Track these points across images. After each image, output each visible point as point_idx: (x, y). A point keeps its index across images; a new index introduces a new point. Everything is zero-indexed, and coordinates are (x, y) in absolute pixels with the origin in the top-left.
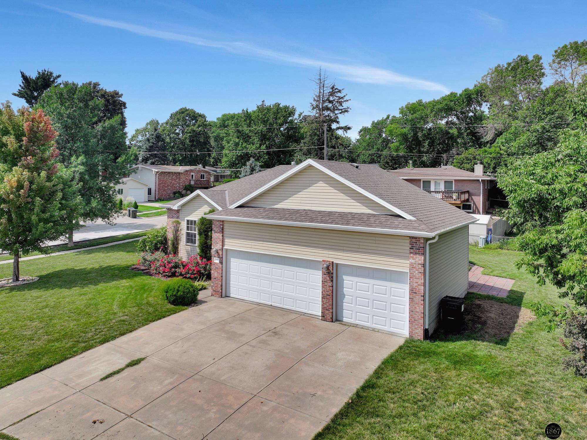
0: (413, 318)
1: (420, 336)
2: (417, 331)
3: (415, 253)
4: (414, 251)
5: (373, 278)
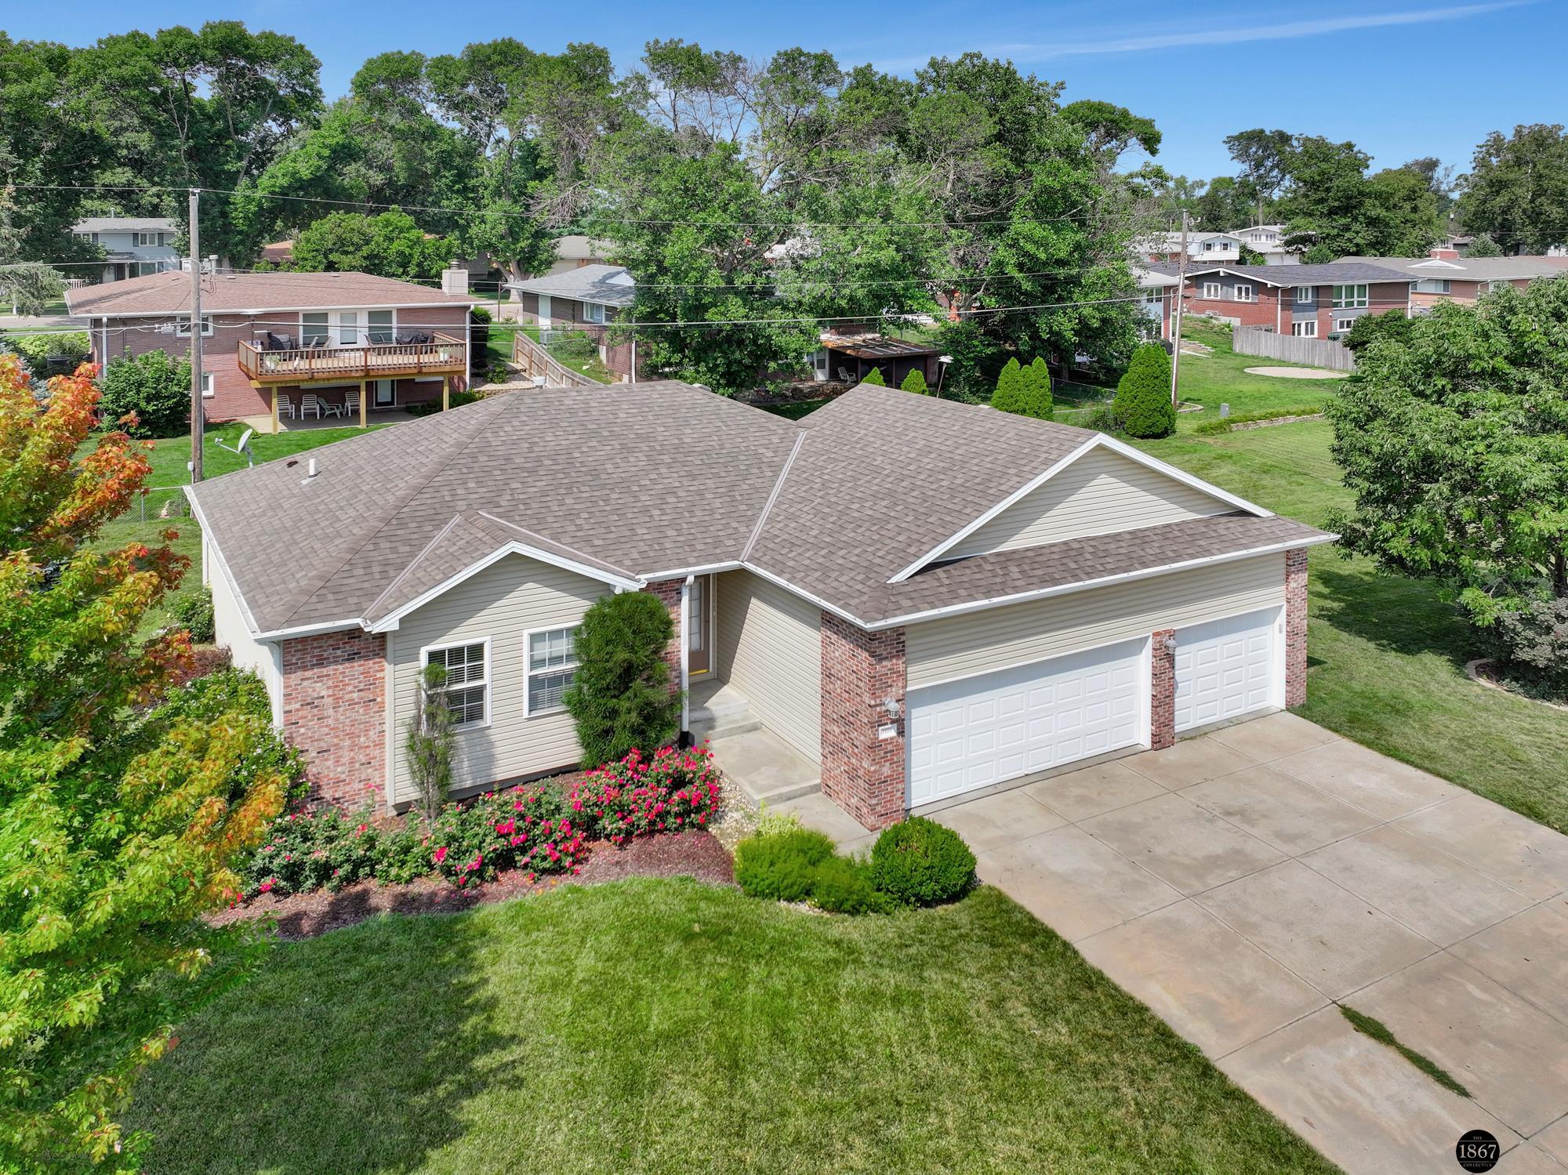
1: (1302, 697)
3: (1298, 571)
4: (1296, 568)
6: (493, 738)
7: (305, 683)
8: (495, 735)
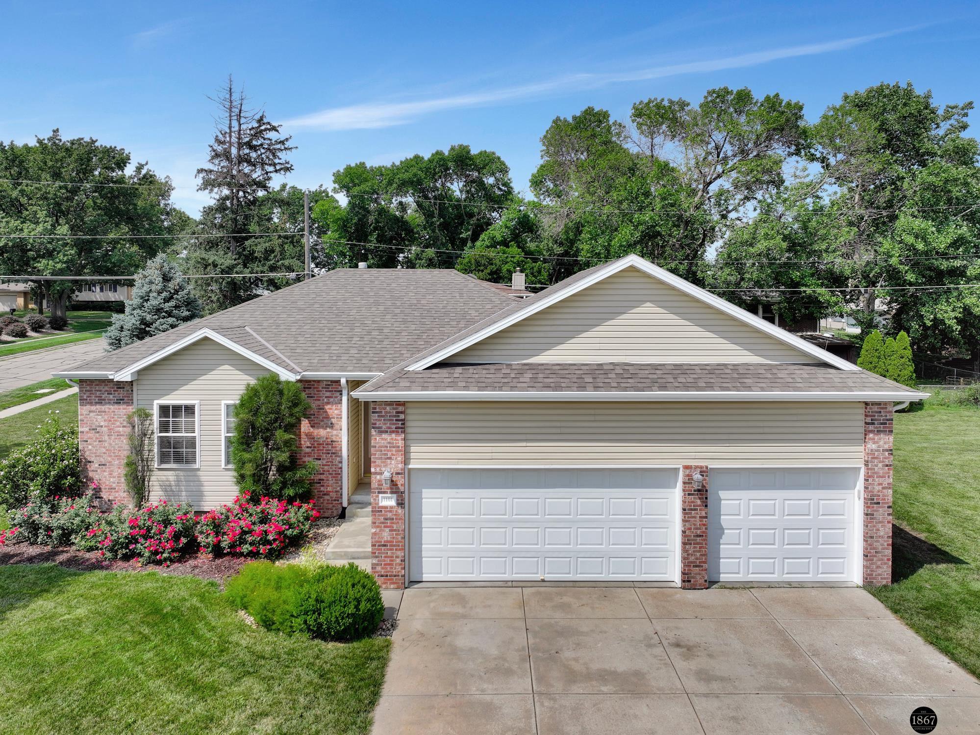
0: (874, 549)
1: (885, 579)
2: (880, 571)
3: (878, 431)
4: (877, 428)
5: (783, 487)
6: (203, 478)
7: (92, 414)
8: (204, 476)
